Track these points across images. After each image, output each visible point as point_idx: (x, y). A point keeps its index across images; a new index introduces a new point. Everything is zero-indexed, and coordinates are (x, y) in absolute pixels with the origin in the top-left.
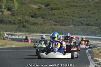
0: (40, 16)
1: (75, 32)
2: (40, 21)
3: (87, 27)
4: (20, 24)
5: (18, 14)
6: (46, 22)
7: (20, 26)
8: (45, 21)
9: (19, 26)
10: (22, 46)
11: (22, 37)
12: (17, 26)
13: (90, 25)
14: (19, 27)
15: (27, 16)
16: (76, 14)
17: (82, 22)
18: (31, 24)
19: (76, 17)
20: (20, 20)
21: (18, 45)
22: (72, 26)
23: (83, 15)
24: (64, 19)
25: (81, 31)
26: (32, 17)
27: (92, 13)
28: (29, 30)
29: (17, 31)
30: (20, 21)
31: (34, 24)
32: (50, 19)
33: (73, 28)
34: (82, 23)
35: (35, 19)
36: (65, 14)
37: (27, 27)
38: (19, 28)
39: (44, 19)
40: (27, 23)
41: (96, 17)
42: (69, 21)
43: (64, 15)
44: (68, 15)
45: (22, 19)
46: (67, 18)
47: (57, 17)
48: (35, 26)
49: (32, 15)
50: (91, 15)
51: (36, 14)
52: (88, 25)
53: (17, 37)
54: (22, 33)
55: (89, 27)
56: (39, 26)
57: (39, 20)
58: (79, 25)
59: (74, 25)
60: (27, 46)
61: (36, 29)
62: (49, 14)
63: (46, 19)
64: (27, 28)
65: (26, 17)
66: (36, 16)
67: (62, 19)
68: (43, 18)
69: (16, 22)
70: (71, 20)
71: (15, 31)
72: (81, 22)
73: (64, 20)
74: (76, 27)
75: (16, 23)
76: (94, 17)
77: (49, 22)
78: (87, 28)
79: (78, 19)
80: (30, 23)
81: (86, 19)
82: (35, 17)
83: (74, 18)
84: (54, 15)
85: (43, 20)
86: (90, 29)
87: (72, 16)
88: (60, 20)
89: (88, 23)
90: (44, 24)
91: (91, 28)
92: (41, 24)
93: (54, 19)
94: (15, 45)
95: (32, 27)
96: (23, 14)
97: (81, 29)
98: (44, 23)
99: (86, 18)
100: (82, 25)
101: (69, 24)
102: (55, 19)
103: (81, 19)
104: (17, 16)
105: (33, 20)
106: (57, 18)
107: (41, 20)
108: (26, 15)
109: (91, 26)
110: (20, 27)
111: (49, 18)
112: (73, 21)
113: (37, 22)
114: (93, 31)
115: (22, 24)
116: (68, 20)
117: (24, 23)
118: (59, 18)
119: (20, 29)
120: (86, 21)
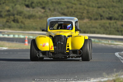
0: (39, 5)
1: (91, 29)
2: (40, 13)
3: (109, 21)
4: (9, 17)
5: (7, 2)
6: (48, 14)
7: (9, 19)
8: (46, 13)
9: (7, 19)
10: (17, 49)
11: (14, 35)
12: (5, 20)
13: (114, 18)
14: (7, 21)
15: (20, 5)
16: (93, 2)
17: (102, 14)
18: (26, 18)
19: (93, 6)
20: (9, 11)
21: (11, 47)
22: (86, 20)
23: (103, 4)
24: (75, 10)
25: (100, 28)
26: (27, 6)
27: (116, 1)
28: (23, 25)
29: (5, 27)
30: (9, 13)
31: (30, 17)
32: (54, 10)
33: (89, 23)
34: (101, 16)
35: (31, 9)
36: (76, 2)
37: (20, 21)
38: (7, 23)
39: (45, 9)
40: (20, 16)
41: (122, 7)
42: (83, 13)
43: (75, 4)
44: (81, 4)
45: (11, 9)
46: (80, 9)
47: (65, 6)
48: (32, 20)
49: (27, 3)
50: (115, 4)
51: (32, 3)
52: (110, 19)
53: (6, 36)
54: (13, 30)
55: (112, 21)
56: (38, 20)
57: (38, 11)
58: (96, 19)
59: (90, 19)
60: (25, 48)
61: (34, 24)
62: (53, 2)
63: (47, 10)
64: (20, 24)
65: (18, 6)
66: (33, 5)
67: (72, 10)
68: (43, 8)
69: (3, 14)
70: (85, 12)
71: (2, 28)
72: (100, 14)
73: (75, 12)
74: (93, 21)
75: (3, 16)
76: (119, 8)
77: (53, 13)
78: (110, 24)
79: (95, 10)
80: (24, 15)
81: (108, 10)
82: (31, 6)
83: (90, 8)
84: (59, 3)
85: (43, 11)
86: (113, 25)
87: (87, 6)
88: (68, 12)
89: (110, 15)
90: (45, 17)
91: (116, 23)
92: (41, 18)
93: (60, 10)
94: (6, 47)
95: (27, 22)
96: (14, 2)
97: (100, 25)
98: (45, 15)
99: (108, 8)
100: (101, 19)
101: (83, 17)
102: (62, 9)
103: (100, 9)
104: (4, 5)
105: (29, 12)
106: (65, 8)
107: (40, 11)
108: (18, 3)
109: (115, 21)
110: (9, 21)
111: (52, 8)
112: (88, 12)
113: (34, 14)
114: (118, 28)
115: (12, 17)
116: (81, 11)
117: (16, 16)
118: (68, 8)
119: (10, 24)
120: (107, 13)
